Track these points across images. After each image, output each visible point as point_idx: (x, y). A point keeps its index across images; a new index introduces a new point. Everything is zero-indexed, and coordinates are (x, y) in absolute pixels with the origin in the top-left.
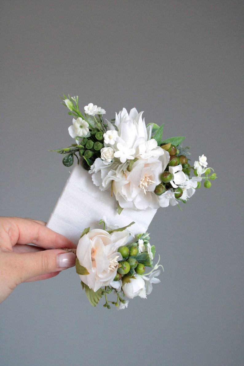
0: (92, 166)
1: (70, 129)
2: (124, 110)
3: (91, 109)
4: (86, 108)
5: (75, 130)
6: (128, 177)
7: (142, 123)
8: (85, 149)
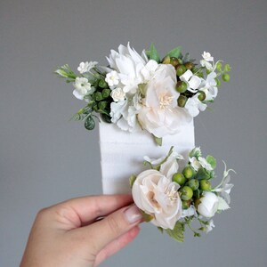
0: (111, 114)
1: (75, 93)
2: (113, 51)
3: (84, 67)
4: (79, 69)
5: (79, 92)
6: (147, 104)
7: (133, 53)
8: (97, 102)
